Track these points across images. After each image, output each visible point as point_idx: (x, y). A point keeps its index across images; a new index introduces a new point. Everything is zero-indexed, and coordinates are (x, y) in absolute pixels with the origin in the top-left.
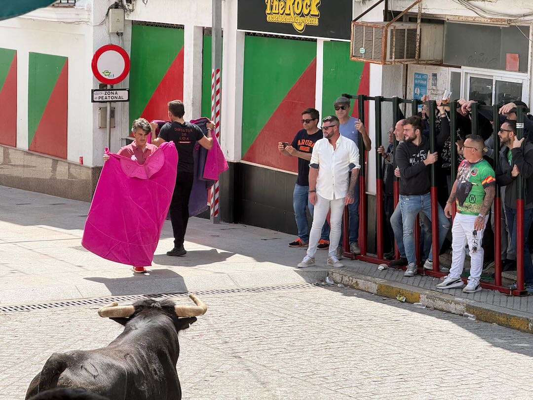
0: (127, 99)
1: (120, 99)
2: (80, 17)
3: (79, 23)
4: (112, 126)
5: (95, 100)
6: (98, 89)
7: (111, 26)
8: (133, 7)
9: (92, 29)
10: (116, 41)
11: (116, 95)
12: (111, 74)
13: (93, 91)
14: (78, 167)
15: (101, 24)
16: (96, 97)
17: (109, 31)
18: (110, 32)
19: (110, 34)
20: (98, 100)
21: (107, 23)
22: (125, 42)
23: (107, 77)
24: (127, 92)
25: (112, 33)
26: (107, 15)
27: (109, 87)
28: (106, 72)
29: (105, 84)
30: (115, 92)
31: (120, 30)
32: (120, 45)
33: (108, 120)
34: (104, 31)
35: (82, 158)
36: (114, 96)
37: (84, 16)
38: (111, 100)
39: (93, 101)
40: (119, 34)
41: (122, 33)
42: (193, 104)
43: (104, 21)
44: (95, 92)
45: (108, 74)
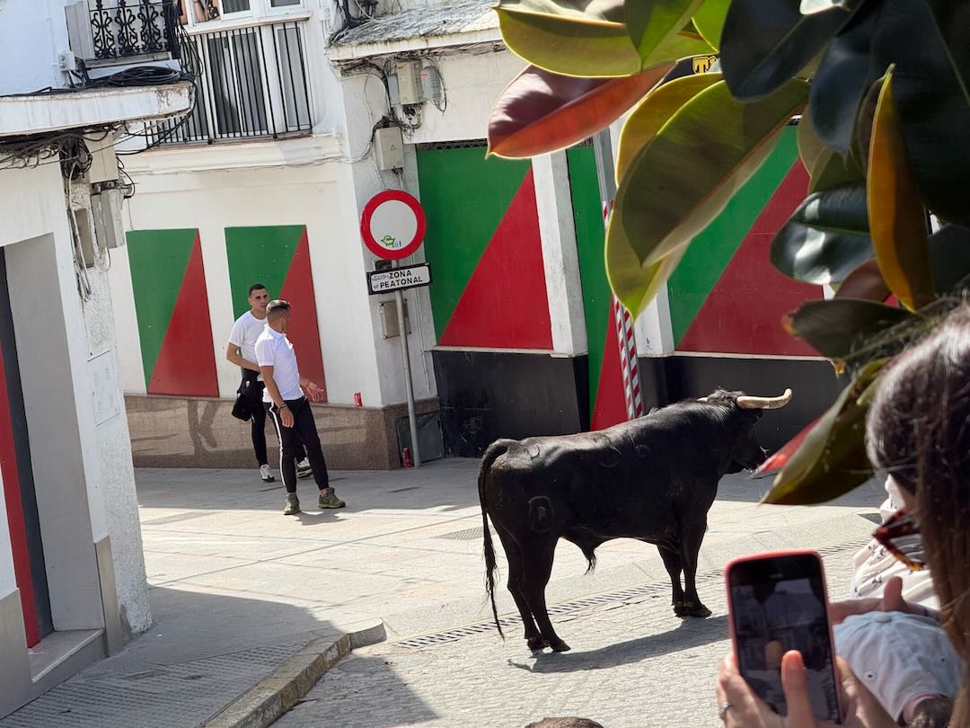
0: (428, 280)
1: (416, 283)
2: (323, 151)
3: (322, 161)
4: (408, 333)
5: (374, 290)
6: (375, 270)
7: (382, 159)
8: (419, 120)
9: (350, 166)
10: (392, 184)
11: (409, 277)
12: (397, 241)
13: (369, 276)
14: (353, 412)
15: (365, 157)
16: (376, 284)
17: (379, 168)
18: (382, 169)
19: (381, 173)
20: (379, 289)
21: (374, 154)
22: (408, 185)
23: (390, 248)
24: (427, 268)
25: (385, 171)
26: (372, 141)
27: (394, 264)
28: (388, 240)
29: (384, 260)
30: (406, 271)
31: (399, 163)
32: (402, 188)
33: (401, 321)
34: (370, 168)
35: (359, 395)
36: (406, 278)
37: (332, 148)
38: (401, 285)
39: (371, 292)
40: (397, 171)
41: (401, 169)
42: (564, 268)
43: (368, 152)
44: (373, 277)
45: (391, 241)
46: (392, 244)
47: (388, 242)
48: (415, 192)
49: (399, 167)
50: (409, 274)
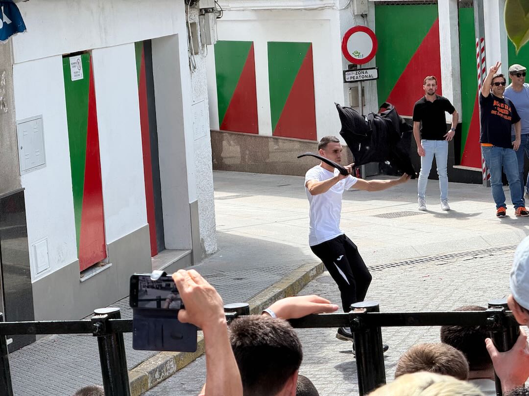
0: (376, 77)
1: (370, 78)
2: (324, 2)
3: (322, 8)
4: (363, 105)
5: (347, 80)
6: (348, 69)
7: (356, 8)
9: (338, 12)
10: (360, 23)
11: (366, 74)
12: (361, 54)
13: (344, 72)
15: (347, 8)
16: (348, 77)
17: (354, 13)
18: (356, 14)
19: (355, 16)
20: (350, 80)
21: (352, 6)
22: (370, 24)
23: (357, 58)
24: (376, 70)
27: (359, 67)
28: (356, 53)
29: (353, 64)
30: (365, 71)
31: (365, 11)
32: (366, 26)
33: (360, 98)
34: (349, 14)
36: (364, 75)
37: (329, 1)
38: (362, 79)
39: (345, 82)
40: (364, 16)
41: (366, 15)
42: (452, 75)
43: (348, 5)
44: (346, 73)
45: (358, 54)
46: (358, 56)
47: (356, 55)
48: (373, 28)
49: (365, 13)
50: (366, 73)
